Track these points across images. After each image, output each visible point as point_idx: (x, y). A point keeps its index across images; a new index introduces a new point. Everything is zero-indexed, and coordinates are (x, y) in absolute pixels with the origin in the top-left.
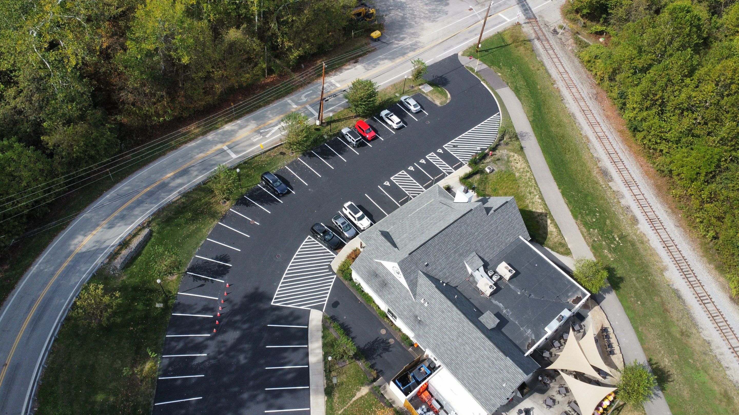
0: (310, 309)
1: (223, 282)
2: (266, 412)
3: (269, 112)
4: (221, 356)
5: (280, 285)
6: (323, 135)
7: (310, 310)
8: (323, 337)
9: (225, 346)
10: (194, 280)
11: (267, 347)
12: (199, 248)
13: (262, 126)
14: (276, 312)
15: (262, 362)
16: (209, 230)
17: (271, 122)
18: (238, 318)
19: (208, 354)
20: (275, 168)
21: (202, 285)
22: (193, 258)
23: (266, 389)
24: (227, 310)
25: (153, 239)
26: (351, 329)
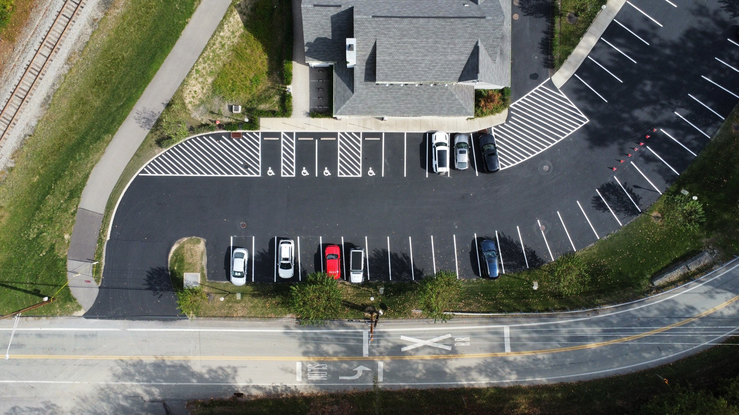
0: (559, 90)
1: (615, 177)
2: (662, 26)
3: (418, 376)
4: (664, 102)
5: (568, 135)
6: (383, 295)
7: (561, 89)
8: (570, 53)
9: (655, 109)
10: (639, 199)
11: (622, 82)
12: (613, 232)
13: (442, 357)
14: (591, 109)
15: (634, 71)
16: (590, 249)
17: (428, 357)
18: (627, 129)
19: (673, 112)
20: (470, 283)
21: (636, 187)
22: (626, 225)
23: (648, 44)
24: (631, 144)
25: (653, 271)
26: (540, 42)
